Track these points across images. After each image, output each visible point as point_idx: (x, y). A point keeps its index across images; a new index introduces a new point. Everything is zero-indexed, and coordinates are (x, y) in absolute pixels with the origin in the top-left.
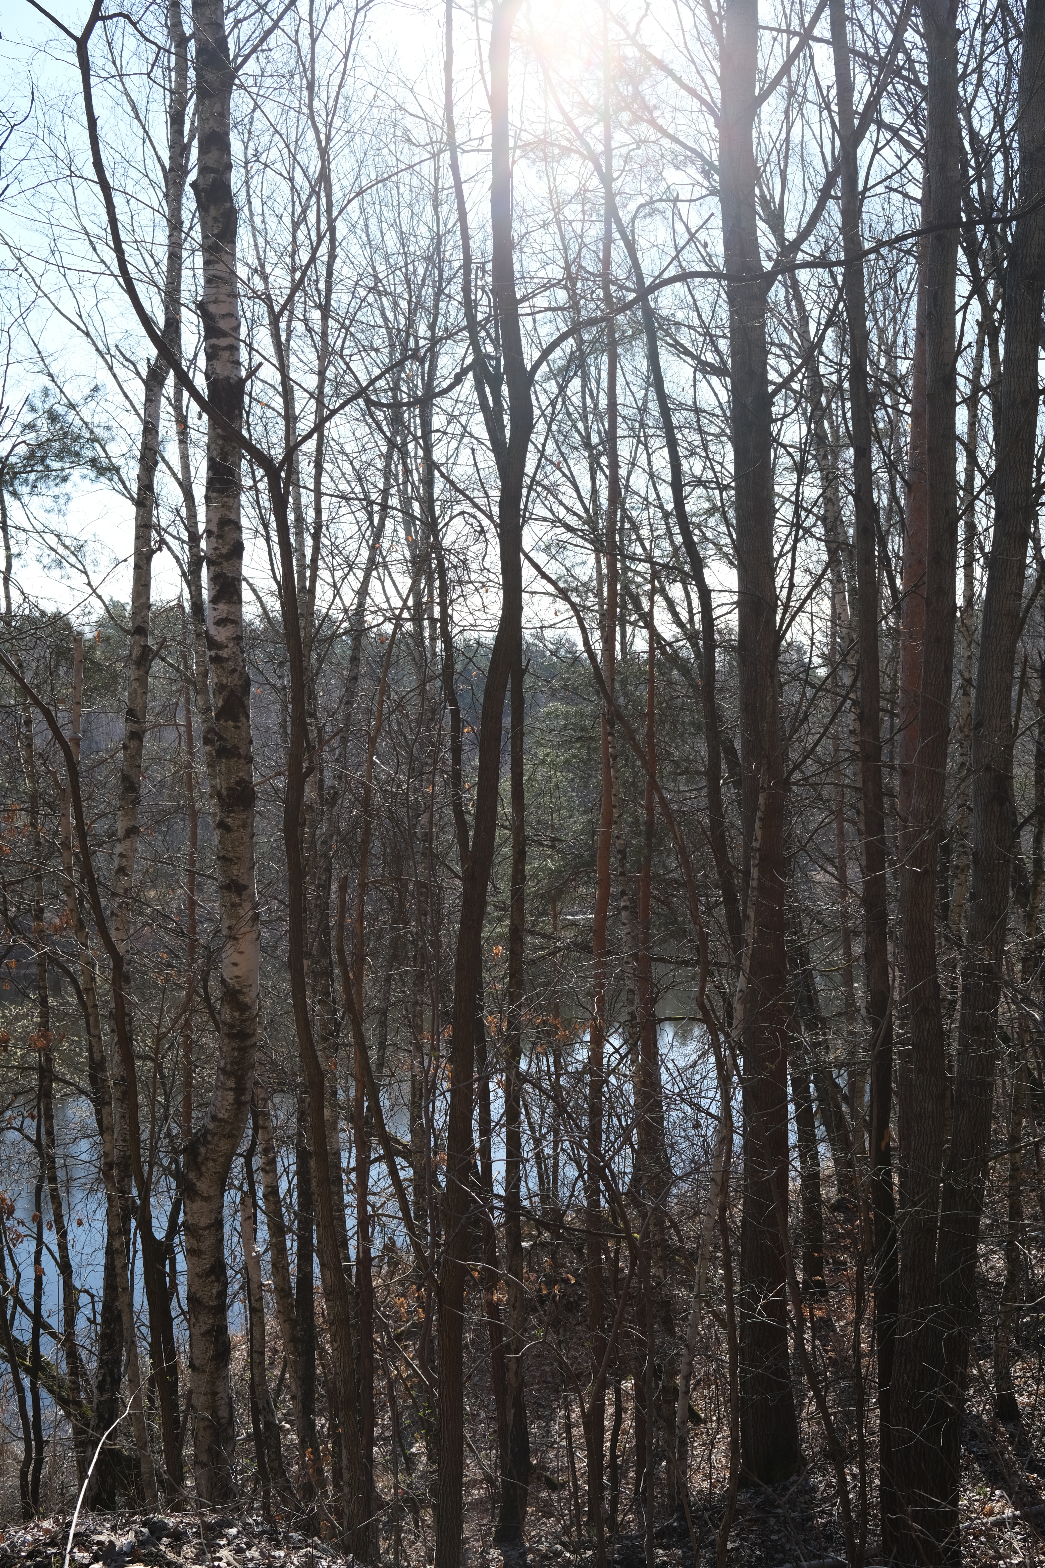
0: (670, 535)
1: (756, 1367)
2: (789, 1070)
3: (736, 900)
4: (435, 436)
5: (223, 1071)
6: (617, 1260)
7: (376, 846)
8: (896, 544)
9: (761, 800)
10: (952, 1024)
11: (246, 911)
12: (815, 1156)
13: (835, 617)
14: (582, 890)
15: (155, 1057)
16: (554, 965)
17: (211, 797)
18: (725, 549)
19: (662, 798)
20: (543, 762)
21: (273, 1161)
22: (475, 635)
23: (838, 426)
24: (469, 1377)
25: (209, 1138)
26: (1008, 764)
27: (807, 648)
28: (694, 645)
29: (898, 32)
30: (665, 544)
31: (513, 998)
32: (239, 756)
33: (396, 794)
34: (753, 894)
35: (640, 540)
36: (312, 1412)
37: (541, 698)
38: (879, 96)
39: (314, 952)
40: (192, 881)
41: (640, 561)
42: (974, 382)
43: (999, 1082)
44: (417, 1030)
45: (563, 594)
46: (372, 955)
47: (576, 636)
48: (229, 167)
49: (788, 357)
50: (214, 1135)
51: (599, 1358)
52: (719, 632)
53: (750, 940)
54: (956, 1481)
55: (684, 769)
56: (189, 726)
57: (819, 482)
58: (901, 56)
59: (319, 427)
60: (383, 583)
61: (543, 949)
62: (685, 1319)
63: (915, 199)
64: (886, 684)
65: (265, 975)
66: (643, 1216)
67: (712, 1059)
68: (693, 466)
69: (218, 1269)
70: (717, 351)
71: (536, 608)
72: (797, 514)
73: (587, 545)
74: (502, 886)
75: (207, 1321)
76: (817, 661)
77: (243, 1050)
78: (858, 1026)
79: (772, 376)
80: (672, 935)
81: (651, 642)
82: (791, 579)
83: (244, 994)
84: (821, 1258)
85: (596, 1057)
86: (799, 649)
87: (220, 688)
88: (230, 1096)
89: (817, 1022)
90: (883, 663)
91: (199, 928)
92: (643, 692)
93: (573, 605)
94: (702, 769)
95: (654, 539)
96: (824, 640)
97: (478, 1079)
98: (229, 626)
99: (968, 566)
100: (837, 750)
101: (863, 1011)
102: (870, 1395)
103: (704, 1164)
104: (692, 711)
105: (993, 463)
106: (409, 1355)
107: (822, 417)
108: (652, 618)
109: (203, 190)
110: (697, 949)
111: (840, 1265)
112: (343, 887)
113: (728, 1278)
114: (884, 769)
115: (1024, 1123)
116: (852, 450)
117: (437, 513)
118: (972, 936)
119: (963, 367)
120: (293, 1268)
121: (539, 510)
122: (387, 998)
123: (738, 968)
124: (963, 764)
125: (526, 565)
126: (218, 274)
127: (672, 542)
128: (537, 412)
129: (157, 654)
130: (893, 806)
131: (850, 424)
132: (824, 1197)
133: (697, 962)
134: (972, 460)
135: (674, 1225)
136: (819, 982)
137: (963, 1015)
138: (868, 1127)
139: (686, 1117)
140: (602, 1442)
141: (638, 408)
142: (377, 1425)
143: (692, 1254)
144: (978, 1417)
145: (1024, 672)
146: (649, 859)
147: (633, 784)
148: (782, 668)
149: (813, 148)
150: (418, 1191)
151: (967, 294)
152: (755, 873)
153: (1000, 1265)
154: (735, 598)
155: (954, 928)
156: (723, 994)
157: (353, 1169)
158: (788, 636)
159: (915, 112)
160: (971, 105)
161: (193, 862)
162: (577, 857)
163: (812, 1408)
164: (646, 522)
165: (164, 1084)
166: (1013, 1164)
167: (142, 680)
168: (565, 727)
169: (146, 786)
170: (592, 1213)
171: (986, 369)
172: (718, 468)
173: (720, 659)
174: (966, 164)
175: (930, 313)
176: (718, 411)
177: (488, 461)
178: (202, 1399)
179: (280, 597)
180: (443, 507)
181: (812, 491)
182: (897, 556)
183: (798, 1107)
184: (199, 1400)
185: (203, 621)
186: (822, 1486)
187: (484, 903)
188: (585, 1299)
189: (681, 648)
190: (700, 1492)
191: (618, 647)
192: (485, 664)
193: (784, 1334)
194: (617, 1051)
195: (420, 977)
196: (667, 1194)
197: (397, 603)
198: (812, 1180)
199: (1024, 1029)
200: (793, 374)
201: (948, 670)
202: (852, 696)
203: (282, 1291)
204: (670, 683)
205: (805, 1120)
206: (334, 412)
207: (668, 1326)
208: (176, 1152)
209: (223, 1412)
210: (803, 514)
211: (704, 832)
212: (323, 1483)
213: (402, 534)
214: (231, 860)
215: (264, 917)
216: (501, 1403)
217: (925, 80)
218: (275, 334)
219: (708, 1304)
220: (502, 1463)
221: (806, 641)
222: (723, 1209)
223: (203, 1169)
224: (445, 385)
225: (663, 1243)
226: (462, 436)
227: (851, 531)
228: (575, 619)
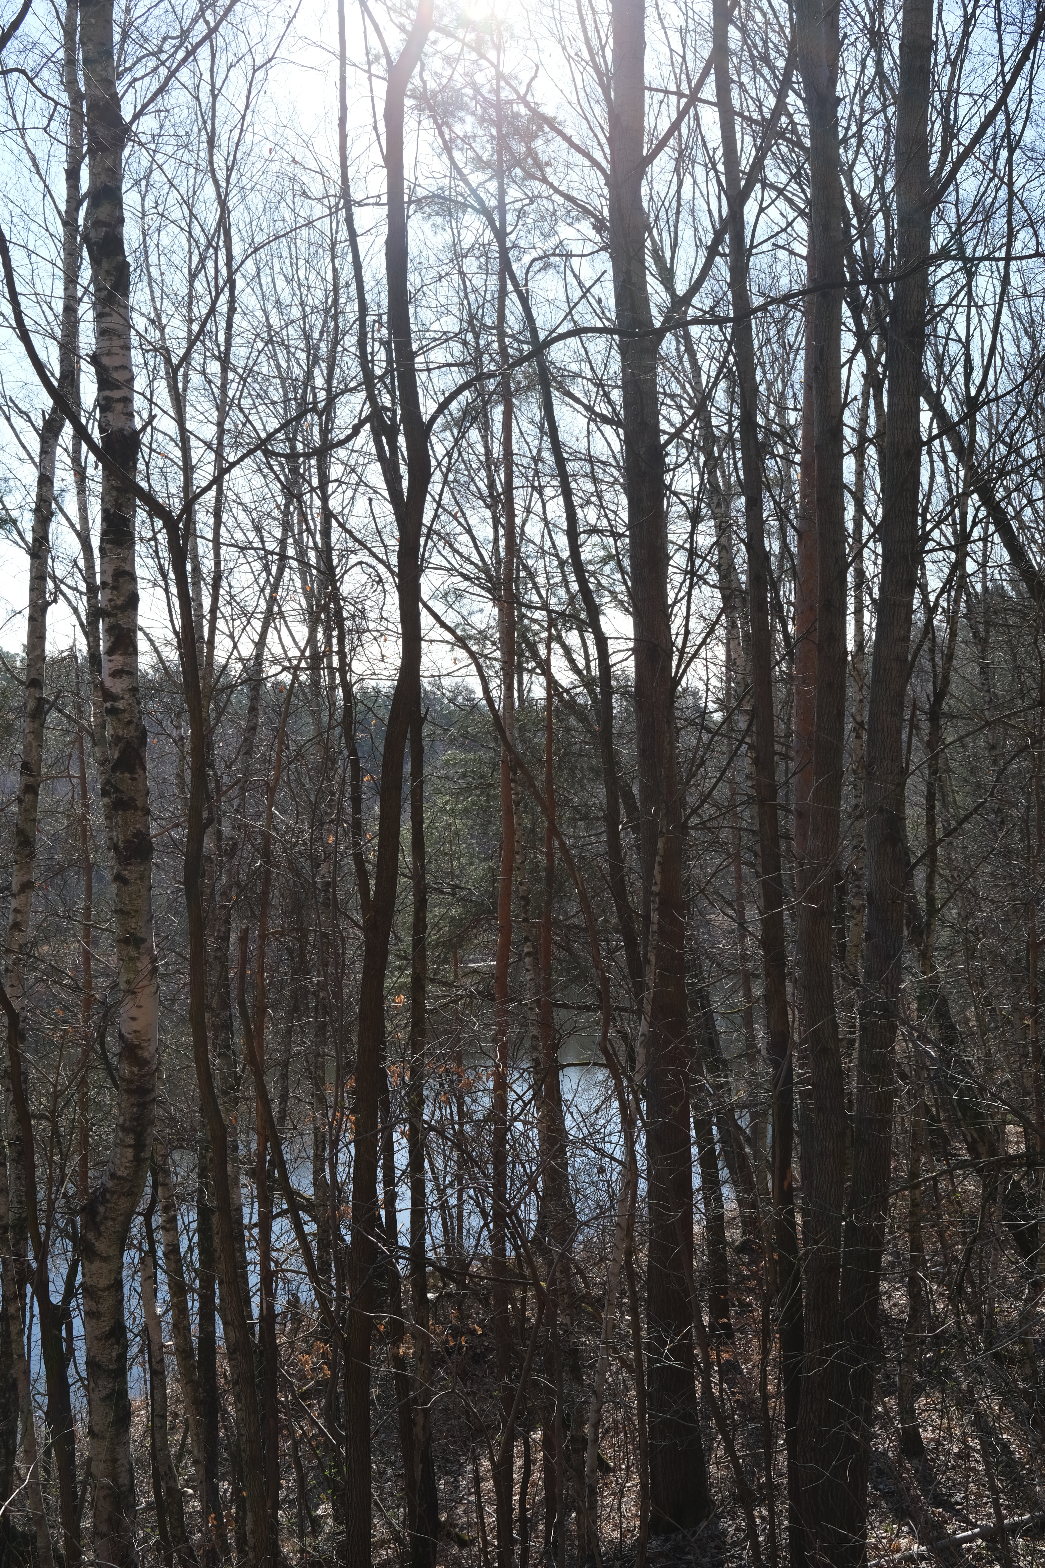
0: (565, 582)
1: (664, 1412)
2: (692, 1113)
3: (637, 944)
4: (332, 487)
5: (122, 1127)
6: (524, 1310)
7: (275, 898)
8: (788, 591)
9: (660, 845)
10: (851, 1063)
11: (144, 964)
12: (719, 1198)
13: (730, 663)
14: (483, 938)
15: (52, 1116)
16: (456, 1013)
17: (109, 849)
18: (620, 597)
19: (562, 844)
20: (442, 810)
21: (174, 1218)
22: (373, 683)
23: (730, 475)
24: (377, 1432)
25: (108, 1196)
26: (900, 803)
27: (702, 693)
28: (591, 692)
29: (781, 96)
30: (562, 592)
31: (416, 1046)
32: (136, 808)
33: (295, 845)
34: (653, 938)
35: (536, 587)
36: (215, 1475)
37: (439, 746)
38: (764, 157)
39: (214, 1005)
40: (87, 936)
41: (537, 608)
42: (861, 433)
43: (898, 1119)
44: (319, 1083)
45: (461, 642)
46: (272, 1007)
47: (475, 684)
48: (122, 221)
49: (680, 408)
50: (113, 1193)
51: (508, 1409)
52: (617, 679)
53: (652, 984)
54: (862, 1517)
55: (584, 815)
56: (83, 778)
57: (713, 531)
58: (783, 119)
59: (217, 480)
60: (279, 632)
61: (444, 997)
62: (592, 1366)
63: (801, 256)
64: (780, 728)
65: (162, 1029)
66: (550, 1263)
67: (616, 1104)
68: (589, 515)
69: (118, 1332)
70: (610, 402)
71: (434, 657)
72: (691, 560)
73: (483, 593)
74: (402, 934)
75: (106, 1386)
76: (712, 706)
77: (143, 1106)
78: (760, 1066)
79: (664, 425)
80: (574, 980)
81: (548, 689)
82: (686, 626)
83: (142, 1048)
84: (726, 1300)
85: (500, 1103)
86: (695, 694)
87: (117, 739)
88: (130, 1153)
89: (719, 1065)
90: (777, 708)
91: (94, 982)
92: (541, 739)
93: (472, 654)
94: (601, 814)
95: (551, 588)
96: (718, 684)
97: (382, 1130)
98: (125, 677)
99: (858, 612)
100: (733, 794)
101: (764, 1052)
102: (777, 1437)
103: (609, 1209)
104: (590, 757)
105: (880, 511)
106: (314, 1415)
107: (715, 466)
108: (549, 665)
109: (95, 243)
110: (599, 994)
111: (745, 1307)
112: (243, 939)
113: (635, 1325)
114: (779, 812)
115: (923, 1159)
116: (743, 499)
117: (335, 561)
118: (868, 975)
119: (849, 418)
120: (194, 1328)
121: (436, 559)
122: (288, 1050)
123: (640, 1012)
124: (857, 806)
125: (424, 614)
126: (112, 326)
127: (568, 590)
128: (433, 462)
129: (53, 705)
130: (789, 849)
131: (741, 473)
132: (728, 1239)
133: (599, 1008)
134: (860, 509)
135: (580, 1272)
136: (720, 1025)
137: (861, 1054)
138: (771, 1167)
139: (590, 1163)
140: (511, 1496)
141: (533, 458)
142: (281, 1487)
143: (599, 1300)
144: (884, 1454)
145: (913, 714)
146: (549, 904)
147: (532, 830)
148: (678, 713)
149: (701, 204)
150: (324, 1246)
151: (852, 348)
152: (655, 917)
153: (903, 1301)
154: (631, 645)
155: (852, 968)
156: (625, 1039)
157: (255, 1225)
158: (683, 682)
159: (798, 172)
160: (852, 167)
161: (88, 916)
162: (477, 904)
163: (721, 1453)
164: (541, 571)
165: (59, 1144)
166: (913, 1201)
167: (38, 734)
168: (464, 775)
169: (42, 839)
170: (497, 1262)
171: (872, 420)
172: (612, 516)
173: (618, 705)
174: (848, 225)
175: (816, 368)
176: (612, 461)
177: (385, 511)
178: (102, 1466)
179: (179, 648)
180: (341, 556)
181: (705, 539)
182: (789, 603)
183: (701, 1148)
184: (98, 1468)
185: (100, 671)
186: (731, 1530)
187: (386, 953)
188: (491, 1351)
189: (578, 694)
190: (611, 1542)
191: (516, 694)
192: (385, 713)
193: (692, 1379)
194: (520, 1098)
195: (322, 1028)
196: (573, 1240)
197: (294, 653)
198: (716, 1223)
199: (921, 1067)
200: (685, 425)
201: (840, 715)
202: (747, 740)
203: (183, 1352)
204: (568, 729)
205: (708, 1161)
206: (233, 465)
207: (576, 1374)
208: (73, 1212)
209: (124, 1480)
210: (698, 561)
211: (604, 877)
212: (226, 1549)
213: (298, 584)
214: (128, 913)
215: (162, 971)
216: (408, 1460)
217: (808, 143)
218: (173, 387)
219: (615, 1351)
220: (411, 1520)
221: (701, 686)
222: (629, 1253)
223: (102, 1228)
224: (342, 437)
225: (570, 1290)
226: (358, 485)
227: (743, 578)
228: (473, 667)
